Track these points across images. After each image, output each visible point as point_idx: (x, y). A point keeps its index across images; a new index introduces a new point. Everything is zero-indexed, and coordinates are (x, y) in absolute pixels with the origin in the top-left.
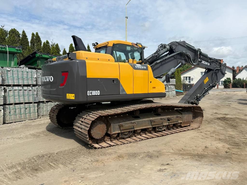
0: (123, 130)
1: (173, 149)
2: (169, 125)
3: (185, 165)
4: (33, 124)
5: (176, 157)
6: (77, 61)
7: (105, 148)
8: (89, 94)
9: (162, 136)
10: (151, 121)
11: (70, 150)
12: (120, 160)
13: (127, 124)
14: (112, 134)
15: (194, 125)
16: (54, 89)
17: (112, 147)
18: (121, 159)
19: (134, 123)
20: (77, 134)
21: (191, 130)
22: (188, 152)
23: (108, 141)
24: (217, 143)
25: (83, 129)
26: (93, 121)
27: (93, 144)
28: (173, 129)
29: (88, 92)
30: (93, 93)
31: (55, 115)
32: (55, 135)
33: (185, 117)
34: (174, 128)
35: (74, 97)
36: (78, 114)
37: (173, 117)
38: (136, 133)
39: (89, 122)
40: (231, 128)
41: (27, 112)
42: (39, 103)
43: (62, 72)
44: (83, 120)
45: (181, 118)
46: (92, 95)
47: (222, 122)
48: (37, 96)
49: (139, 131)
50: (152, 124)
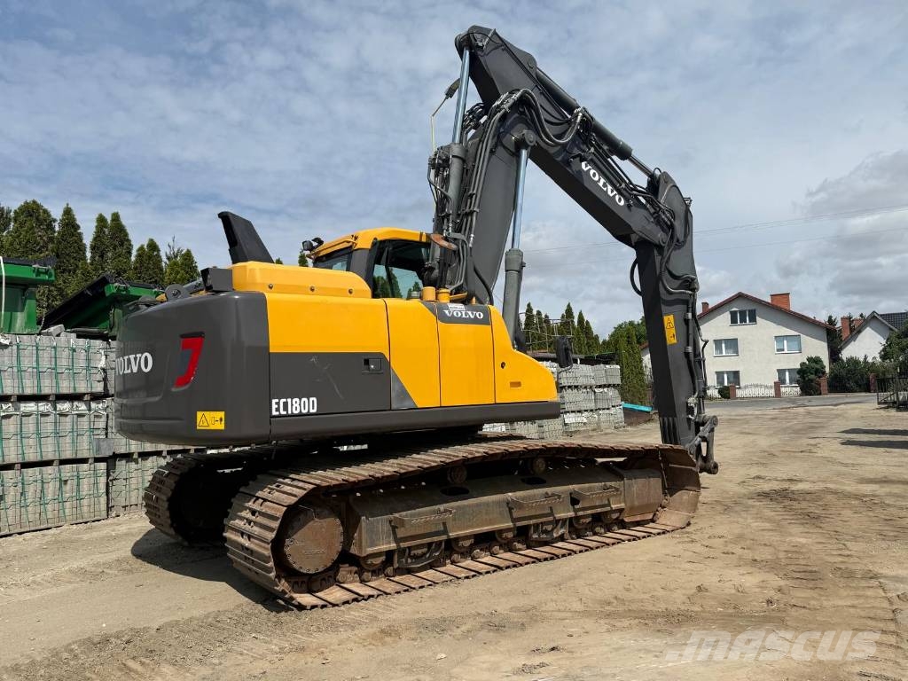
0: (406, 539)
1: (584, 599)
2: (577, 518)
3: (617, 650)
4: (86, 537)
5: (589, 624)
6: (237, 297)
7: (337, 605)
8: (278, 410)
9: (552, 559)
10: (510, 506)
11: (207, 616)
12: (384, 644)
13: (421, 519)
14: (364, 555)
15: (668, 518)
16: (157, 399)
17: (362, 603)
18: (388, 639)
19: (446, 511)
20: (236, 561)
21: (659, 534)
22: (634, 607)
23: (351, 582)
24: (743, 574)
25: (255, 538)
26: (289, 507)
27: (295, 595)
28: (595, 534)
29: (274, 401)
30: (292, 405)
31: (164, 498)
32: (162, 570)
33: (635, 489)
35: (223, 422)
36: (240, 487)
37: (590, 489)
38: (458, 553)
39: (278, 510)
40: (803, 524)
41: (68, 495)
42: (112, 460)
43: (182, 336)
44: (256, 507)
45: (617, 490)
46: (290, 412)
47: (773, 505)
48: (106, 434)
49: (467, 543)
50: (515, 515)
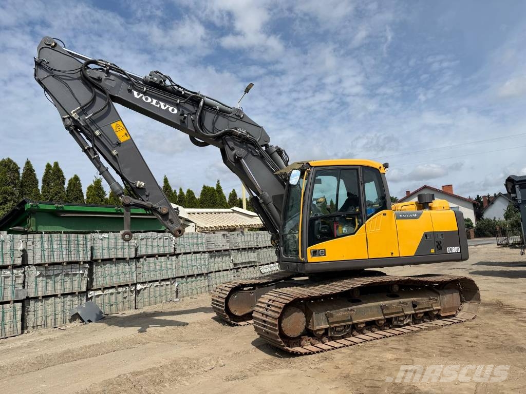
0: (333, 323)
2: (417, 314)
10: (382, 308)
13: (340, 313)
14: (315, 330)
19: (351, 310)
21: (458, 323)
34: (425, 320)
37: (420, 300)
38: (356, 331)
42: (27, 301)
45: (436, 300)
48: (23, 287)
49: (362, 326)
50: (385, 312)
